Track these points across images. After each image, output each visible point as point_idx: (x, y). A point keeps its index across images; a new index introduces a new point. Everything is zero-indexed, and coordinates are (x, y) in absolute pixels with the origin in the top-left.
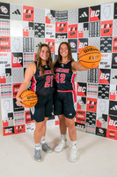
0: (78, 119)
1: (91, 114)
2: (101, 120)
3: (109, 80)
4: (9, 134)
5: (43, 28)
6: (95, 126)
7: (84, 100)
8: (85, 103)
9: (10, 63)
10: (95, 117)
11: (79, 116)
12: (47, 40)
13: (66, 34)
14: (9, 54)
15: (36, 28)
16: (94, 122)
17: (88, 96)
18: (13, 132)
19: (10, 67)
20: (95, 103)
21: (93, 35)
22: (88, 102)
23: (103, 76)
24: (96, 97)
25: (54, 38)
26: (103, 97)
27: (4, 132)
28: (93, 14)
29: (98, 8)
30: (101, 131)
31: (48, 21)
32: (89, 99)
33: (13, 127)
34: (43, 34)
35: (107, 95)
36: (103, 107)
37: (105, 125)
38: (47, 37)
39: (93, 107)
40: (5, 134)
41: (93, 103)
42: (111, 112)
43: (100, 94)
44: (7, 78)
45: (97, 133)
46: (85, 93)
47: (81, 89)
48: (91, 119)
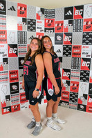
0: (63, 98)
1: (74, 94)
2: (83, 99)
3: (89, 67)
4: (7, 113)
5: (35, 23)
6: (77, 103)
7: (68, 83)
8: (69, 85)
9: (6, 53)
10: (77, 96)
11: (64, 95)
12: (37, 34)
13: (53, 29)
14: (6, 46)
15: (29, 23)
16: (76, 100)
17: (71, 80)
18: (10, 111)
19: (7, 57)
20: (78, 85)
21: (76, 30)
22: (71, 85)
23: (84, 64)
24: (78, 80)
25: (43, 32)
26: (84, 81)
27: (3, 111)
28: (77, 12)
29: (81, 7)
30: (82, 107)
31: (38, 17)
32: (72, 82)
33: (10, 107)
34: (34, 28)
35: (88, 79)
36: (83, 88)
37: (85, 102)
38: (38, 31)
39: (75, 88)
40: (3, 113)
41: (75, 85)
42: (90, 92)
43: (81, 78)
44: (4, 66)
45: (79, 108)
46: (69, 77)
47: (65, 74)
48: (74, 97)
